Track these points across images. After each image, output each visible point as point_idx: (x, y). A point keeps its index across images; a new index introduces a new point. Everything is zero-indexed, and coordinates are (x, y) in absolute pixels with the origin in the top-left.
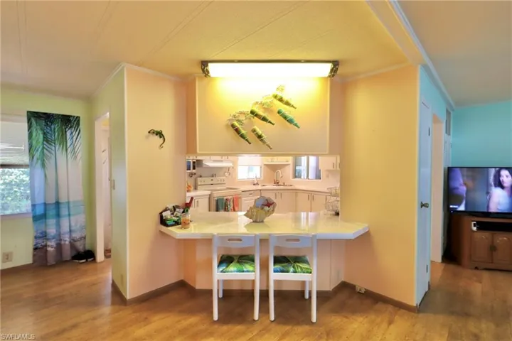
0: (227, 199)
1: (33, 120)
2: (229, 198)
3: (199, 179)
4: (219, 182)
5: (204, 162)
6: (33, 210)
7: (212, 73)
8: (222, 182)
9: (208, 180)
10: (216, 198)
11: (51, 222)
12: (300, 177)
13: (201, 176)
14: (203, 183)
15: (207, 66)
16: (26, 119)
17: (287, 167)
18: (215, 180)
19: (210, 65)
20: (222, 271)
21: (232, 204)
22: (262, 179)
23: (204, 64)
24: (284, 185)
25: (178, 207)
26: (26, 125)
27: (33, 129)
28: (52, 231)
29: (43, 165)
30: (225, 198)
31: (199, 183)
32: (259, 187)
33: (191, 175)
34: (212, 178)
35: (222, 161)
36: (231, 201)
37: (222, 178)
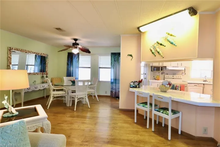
1: (112, 55)
2: (178, 85)
3: (166, 75)
4: (178, 78)
5: (167, 67)
6: (111, 80)
7: (142, 31)
8: (180, 78)
9: (171, 76)
11: (114, 84)
13: (167, 74)
14: (168, 77)
15: (139, 29)
16: (110, 55)
18: (175, 76)
19: (140, 28)
20: (138, 105)
23: (138, 28)
25: (136, 82)
26: (110, 57)
27: (112, 58)
28: (114, 87)
29: (113, 68)
30: (175, 85)
31: (166, 77)
33: (162, 74)
34: (173, 75)
35: (178, 67)
36: (179, 87)
37: (179, 76)
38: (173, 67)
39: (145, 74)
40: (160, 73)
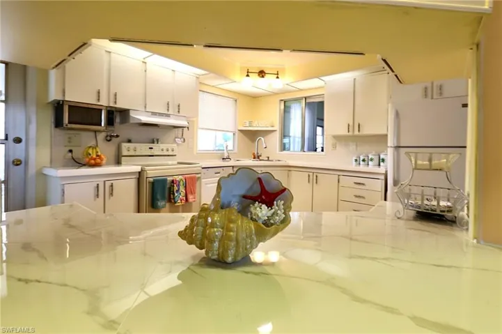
0: (173, 181)
2: (178, 178)
3: (125, 146)
4: (164, 152)
5: (132, 114)
8: (170, 153)
9: (143, 148)
10: (151, 180)
12: (289, 150)
13: (129, 141)
14: (132, 153)
17: (270, 136)
18: (157, 148)
21: (182, 189)
22: (236, 151)
24: (268, 160)
30: (170, 179)
31: (125, 152)
32: (231, 163)
33: (109, 139)
34: (151, 145)
35: (168, 116)
36: (181, 183)
37: (170, 146)
38: (154, 114)
39: (18, 140)
40: (101, 136)
